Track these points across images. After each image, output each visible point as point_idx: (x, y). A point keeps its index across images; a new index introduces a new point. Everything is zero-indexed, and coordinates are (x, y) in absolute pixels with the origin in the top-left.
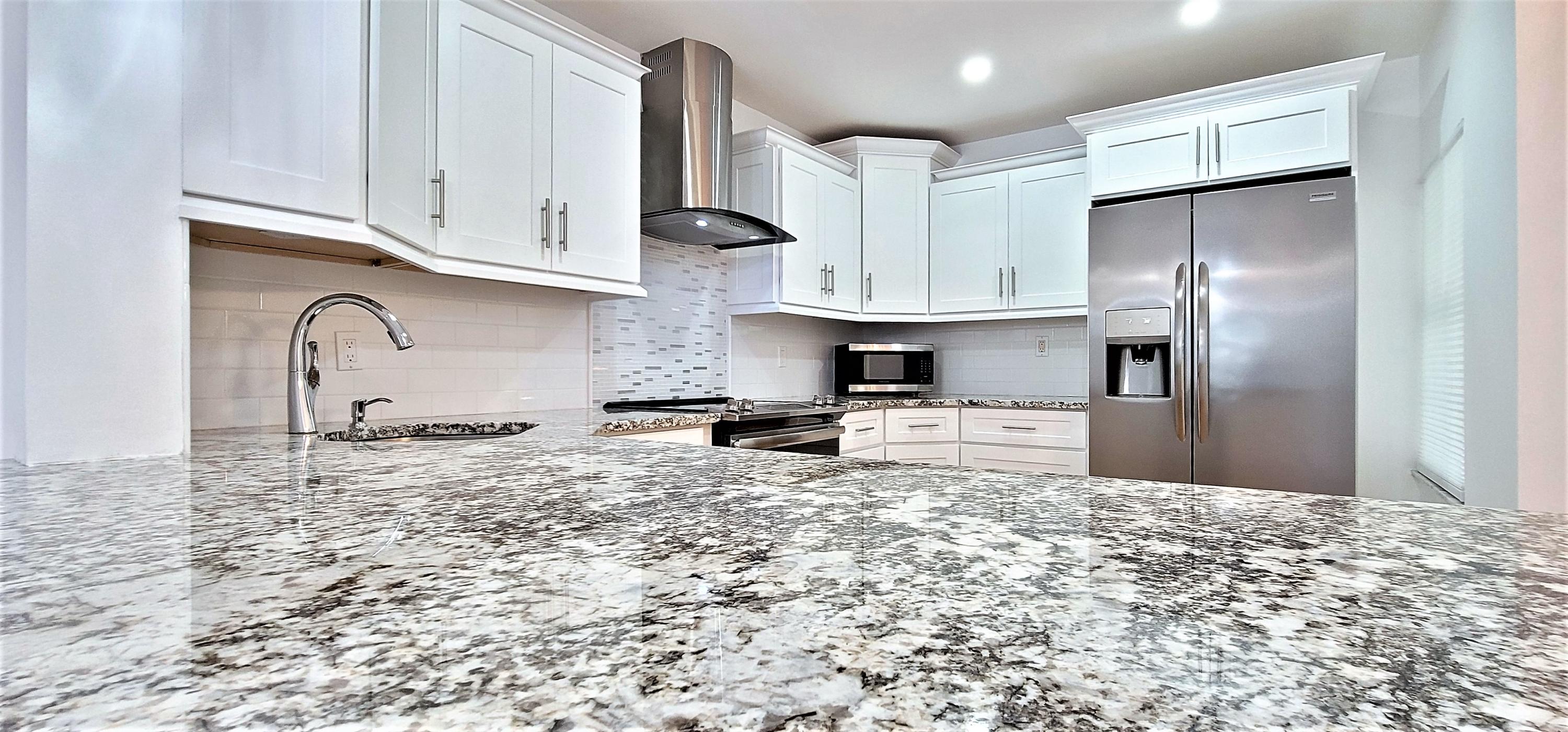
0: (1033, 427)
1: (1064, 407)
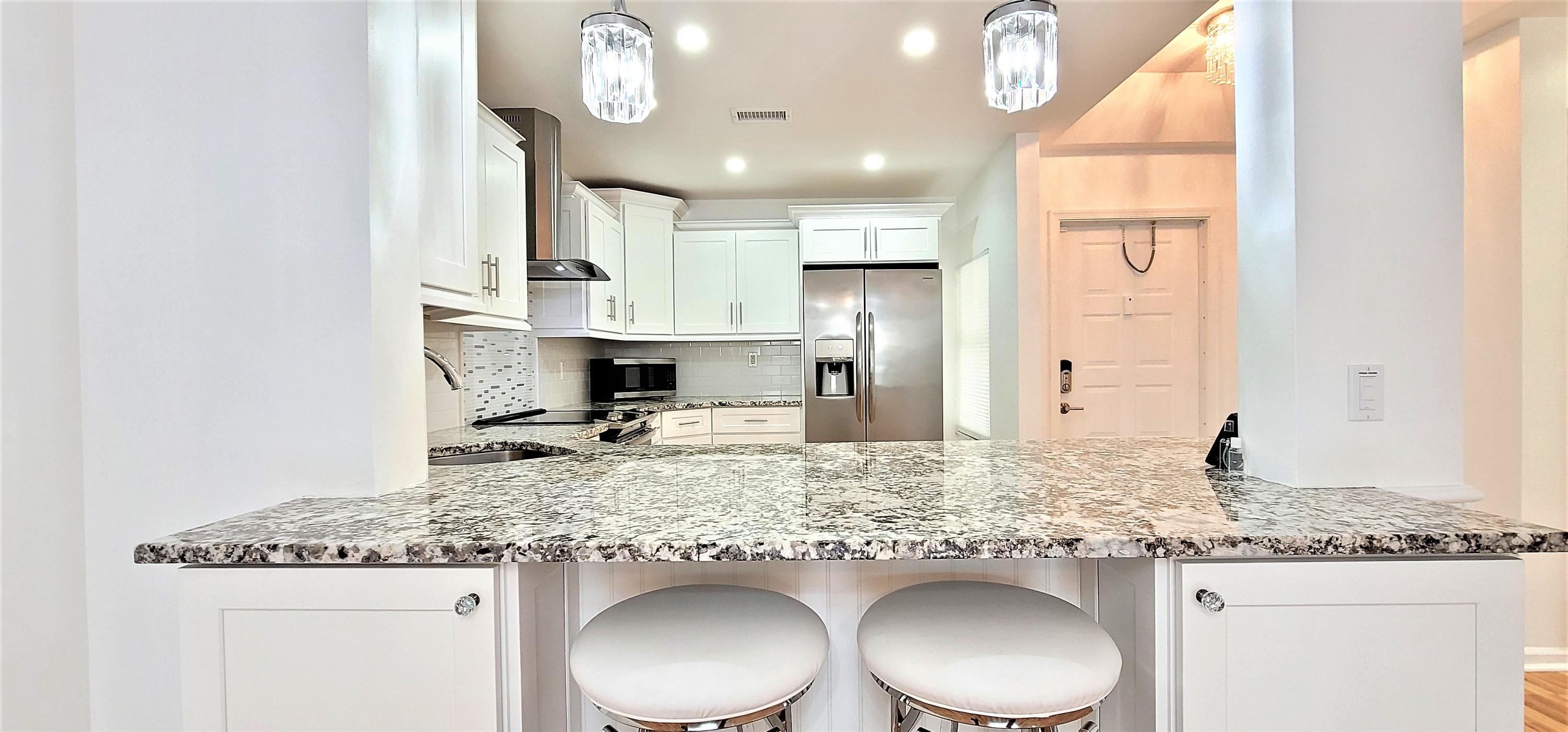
0: (764, 419)
1: (786, 404)
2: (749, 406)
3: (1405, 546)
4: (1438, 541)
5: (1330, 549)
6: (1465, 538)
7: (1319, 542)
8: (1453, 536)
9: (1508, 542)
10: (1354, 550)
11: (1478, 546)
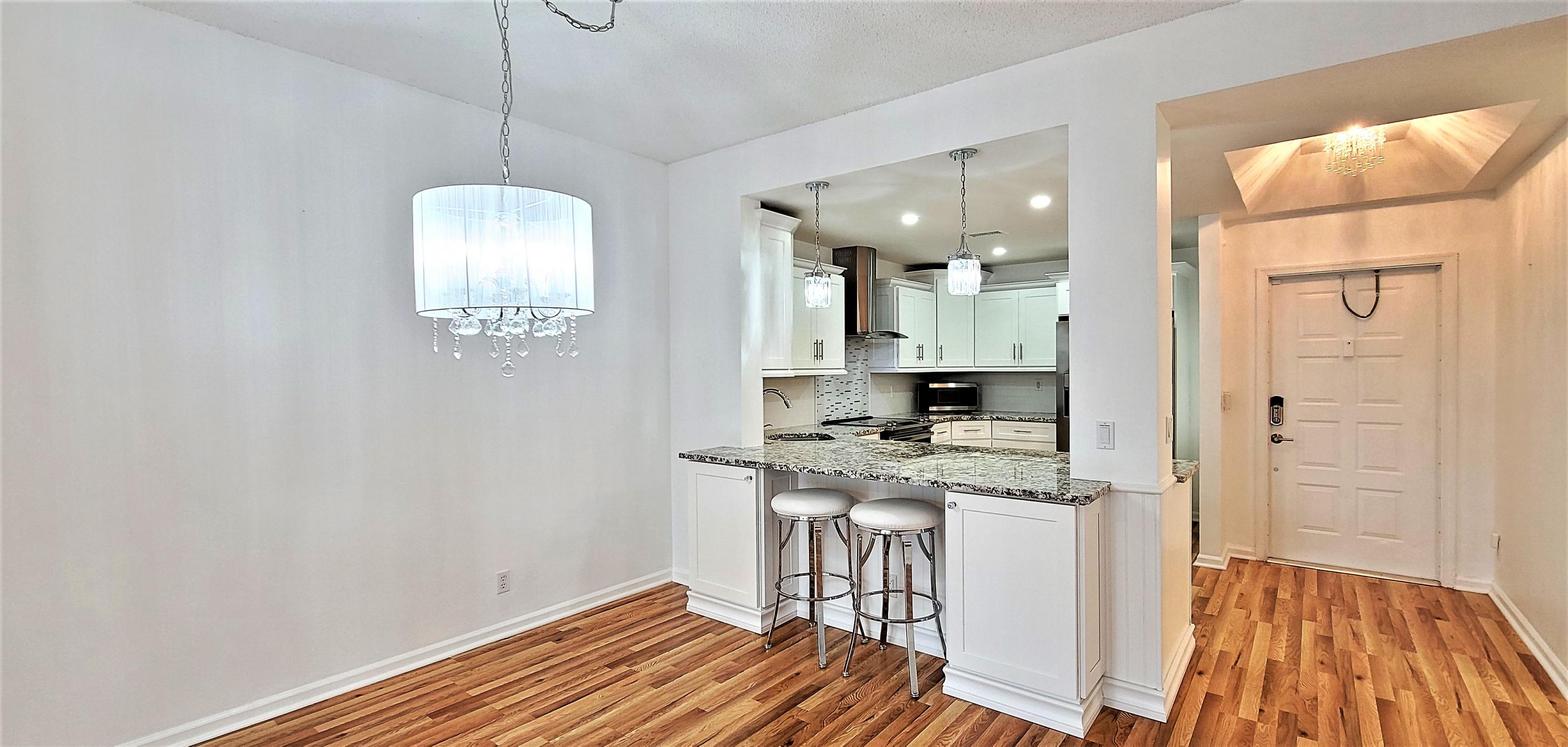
0: (1029, 431)
1: (1045, 421)
2: (1017, 421)
3: (1021, 494)
4: (1034, 494)
5: (994, 491)
6: (1045, 493)
7: (990, 488)
8: (1040, 493)
9: (1062, 497)
10: (1002, 493)
11: (1050, 497)
